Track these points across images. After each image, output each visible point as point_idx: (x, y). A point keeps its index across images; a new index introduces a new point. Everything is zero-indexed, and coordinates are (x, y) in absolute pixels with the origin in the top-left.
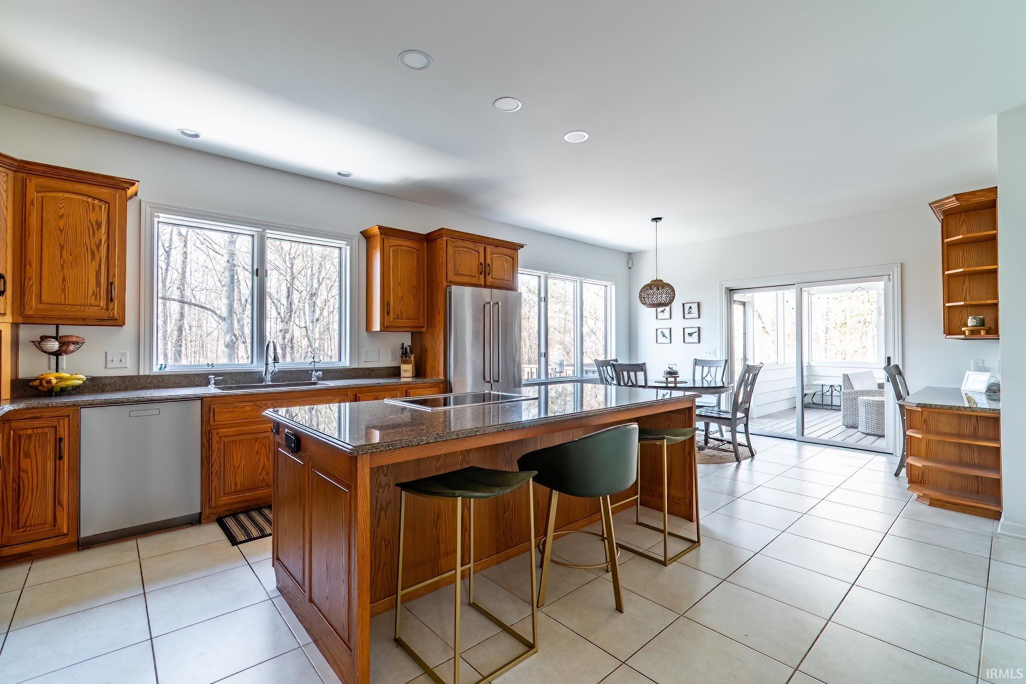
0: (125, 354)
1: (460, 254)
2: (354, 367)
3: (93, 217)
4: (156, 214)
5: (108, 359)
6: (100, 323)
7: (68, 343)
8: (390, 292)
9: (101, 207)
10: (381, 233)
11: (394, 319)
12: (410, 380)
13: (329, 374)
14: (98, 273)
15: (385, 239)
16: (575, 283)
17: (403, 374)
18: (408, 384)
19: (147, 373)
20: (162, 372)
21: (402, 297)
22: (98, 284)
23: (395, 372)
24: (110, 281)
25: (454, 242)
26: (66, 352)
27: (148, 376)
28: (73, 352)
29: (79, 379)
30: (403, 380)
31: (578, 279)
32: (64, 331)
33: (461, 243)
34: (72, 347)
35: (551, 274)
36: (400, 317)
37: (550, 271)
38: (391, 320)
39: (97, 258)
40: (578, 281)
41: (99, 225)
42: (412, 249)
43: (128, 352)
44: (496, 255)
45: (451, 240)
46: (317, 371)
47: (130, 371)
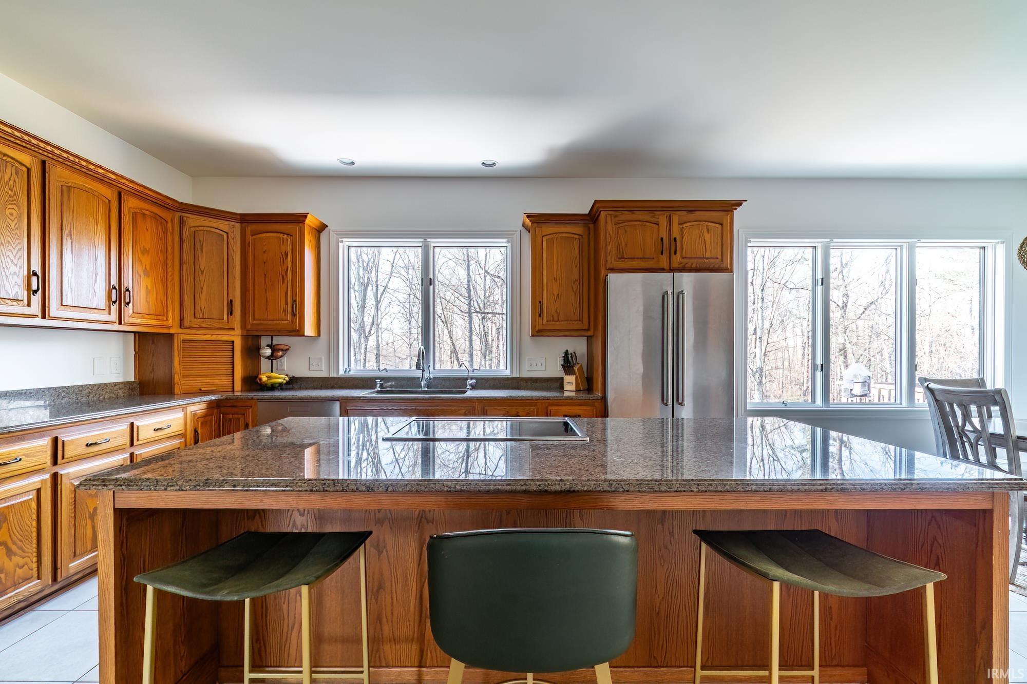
0: (321, 359)
1: (626, 231)
2: (514, 376)
3: (283, 249)
4: (340, 239)
5: (311, 363)
6: (288, 334)
7: (279, 350)
8: (543, 290)
9: (287, 240)
10: (533, 222)
11: (547, 321)
12: (573, 394)
13: (483, 383)
14: (286, 293)
15: (537, 229)
16: (899, 251)
17: (566, 387)
18: (548, 400)
19: (335, 376)
20: (348, 375)
21: (558, 295)
22: (287, 304)
23: (558, 383)
24: (294, 299)
25: (616, 216)
26: (277, 358)
27: (334, 378)
28: (281, 356)
29: (281, 378)
30: (566, 394)
31: (904, 242)
32: (277, 340)
33: (627, 216)
34: (280, 353)
35: (835, 240)
36: (556, 319)
37: (832, 235)
38: (544, 323)
39: (286, 282)
40: (905, 246)
41: (287, 255)
42: (573, 236)
43: (323, 358)
44: (688, 224)
45: (611, 215)
46: (472, 379)
47: (323, 374)
